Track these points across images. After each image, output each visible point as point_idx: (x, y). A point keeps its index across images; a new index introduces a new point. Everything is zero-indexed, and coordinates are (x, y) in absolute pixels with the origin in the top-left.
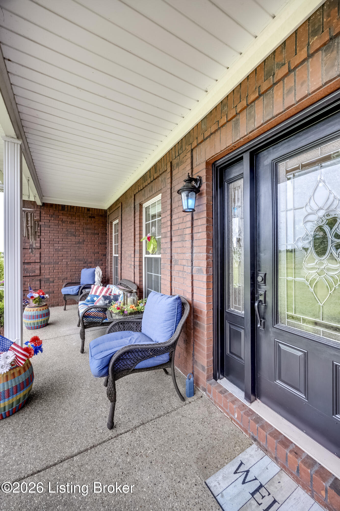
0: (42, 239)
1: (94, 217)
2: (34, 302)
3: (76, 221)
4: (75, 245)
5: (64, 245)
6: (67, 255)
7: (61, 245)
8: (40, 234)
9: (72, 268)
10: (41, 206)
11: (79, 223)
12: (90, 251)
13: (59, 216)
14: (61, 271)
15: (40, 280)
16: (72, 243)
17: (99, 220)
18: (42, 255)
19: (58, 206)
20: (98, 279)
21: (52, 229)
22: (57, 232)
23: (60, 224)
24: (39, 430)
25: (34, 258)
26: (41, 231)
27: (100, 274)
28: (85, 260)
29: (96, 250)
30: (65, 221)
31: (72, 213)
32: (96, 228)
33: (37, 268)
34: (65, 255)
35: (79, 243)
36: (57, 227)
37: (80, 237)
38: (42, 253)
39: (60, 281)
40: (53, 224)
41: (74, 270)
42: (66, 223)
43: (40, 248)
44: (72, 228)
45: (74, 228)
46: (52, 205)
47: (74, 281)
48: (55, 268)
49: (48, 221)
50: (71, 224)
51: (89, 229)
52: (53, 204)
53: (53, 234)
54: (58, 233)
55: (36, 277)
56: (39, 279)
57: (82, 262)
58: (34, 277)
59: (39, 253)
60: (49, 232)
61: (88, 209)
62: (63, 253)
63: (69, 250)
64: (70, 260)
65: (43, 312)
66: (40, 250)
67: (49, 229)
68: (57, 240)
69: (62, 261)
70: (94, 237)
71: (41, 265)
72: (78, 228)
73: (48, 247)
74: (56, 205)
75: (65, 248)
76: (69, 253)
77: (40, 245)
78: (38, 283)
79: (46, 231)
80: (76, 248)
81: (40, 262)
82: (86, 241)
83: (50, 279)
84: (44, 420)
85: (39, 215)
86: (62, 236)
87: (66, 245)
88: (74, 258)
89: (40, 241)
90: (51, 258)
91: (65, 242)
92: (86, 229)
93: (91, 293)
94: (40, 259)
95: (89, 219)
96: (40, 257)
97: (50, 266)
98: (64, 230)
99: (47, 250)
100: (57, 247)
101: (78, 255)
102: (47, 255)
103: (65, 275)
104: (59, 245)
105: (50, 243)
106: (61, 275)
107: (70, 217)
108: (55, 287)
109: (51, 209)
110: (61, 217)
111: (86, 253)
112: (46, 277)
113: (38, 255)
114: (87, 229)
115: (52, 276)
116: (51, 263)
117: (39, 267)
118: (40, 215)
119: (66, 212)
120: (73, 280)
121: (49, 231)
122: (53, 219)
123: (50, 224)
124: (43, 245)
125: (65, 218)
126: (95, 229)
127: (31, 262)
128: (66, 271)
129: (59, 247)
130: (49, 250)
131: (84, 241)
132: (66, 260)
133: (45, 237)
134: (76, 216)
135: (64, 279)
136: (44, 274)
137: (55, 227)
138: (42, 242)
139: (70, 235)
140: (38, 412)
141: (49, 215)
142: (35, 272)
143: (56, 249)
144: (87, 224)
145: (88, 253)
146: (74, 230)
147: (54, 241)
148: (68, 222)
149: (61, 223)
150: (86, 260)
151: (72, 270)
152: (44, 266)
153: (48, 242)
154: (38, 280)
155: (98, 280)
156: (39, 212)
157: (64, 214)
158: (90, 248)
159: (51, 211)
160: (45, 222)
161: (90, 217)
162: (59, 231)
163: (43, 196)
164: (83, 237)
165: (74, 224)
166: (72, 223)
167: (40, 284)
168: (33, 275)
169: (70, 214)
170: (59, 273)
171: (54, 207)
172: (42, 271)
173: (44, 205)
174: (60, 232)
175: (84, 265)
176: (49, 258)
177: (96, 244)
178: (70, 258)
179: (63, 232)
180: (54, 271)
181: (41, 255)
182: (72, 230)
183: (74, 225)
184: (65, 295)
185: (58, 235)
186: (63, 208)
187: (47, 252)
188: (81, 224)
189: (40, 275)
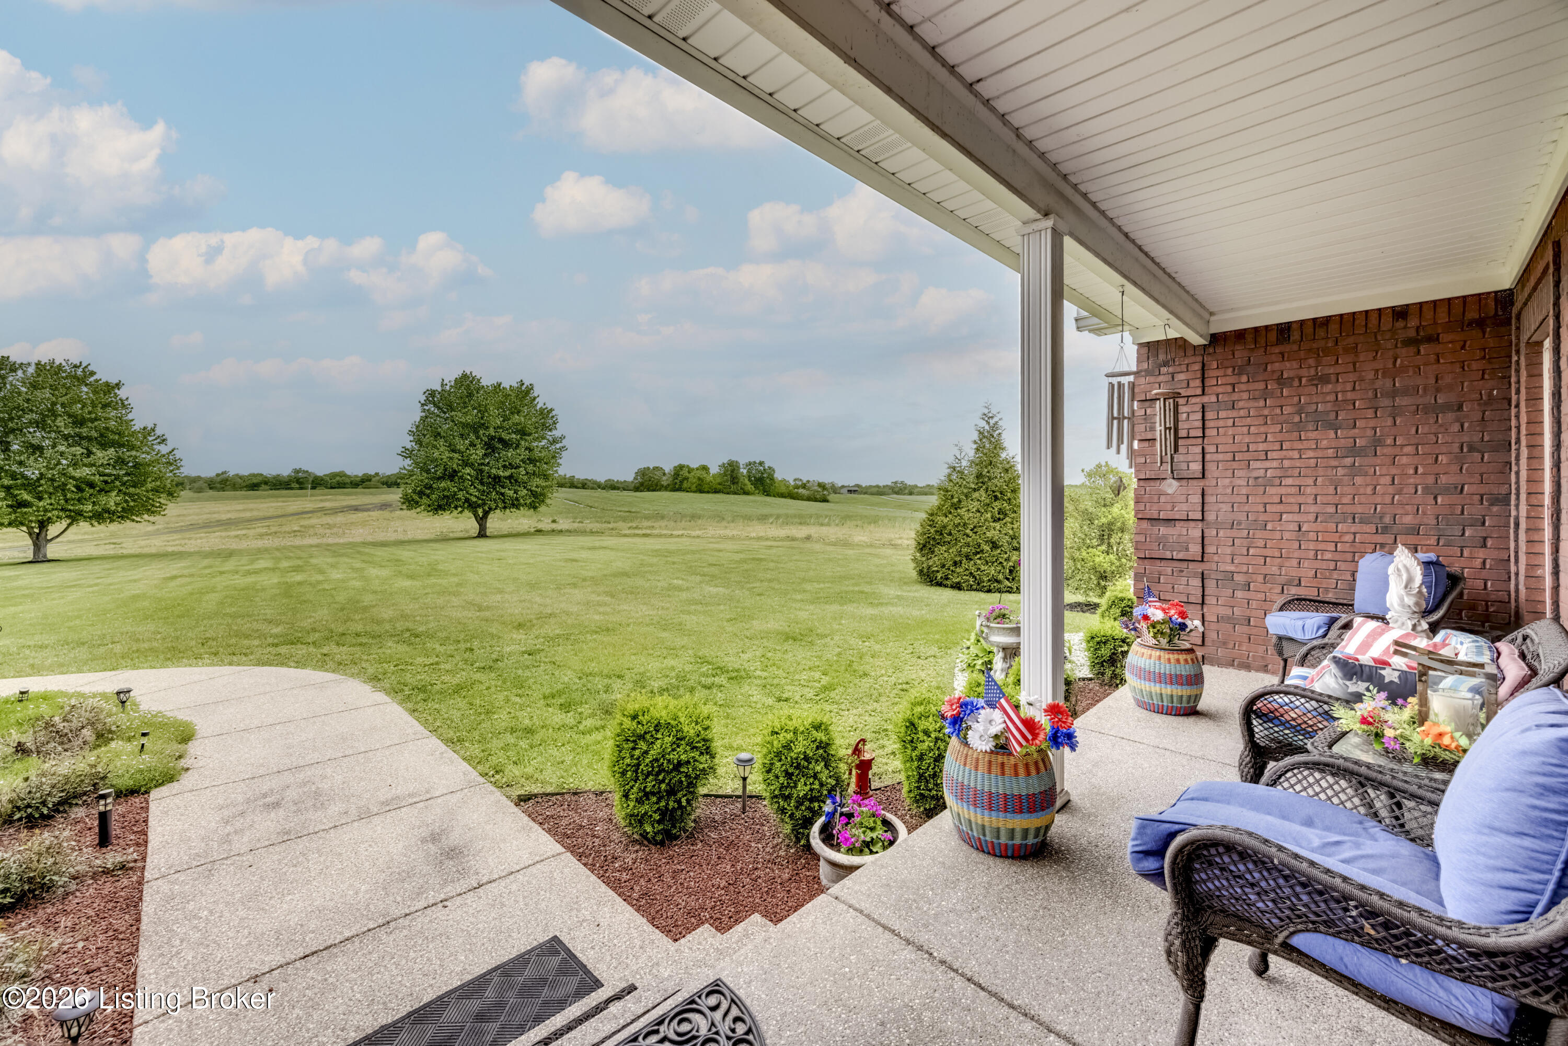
0: (1210, 449)
1: (1432, 339)
2: (1152, 634)
3: (1339, 369)
4: (1334, 463)
5: (1286, 463)
6: (1301, 499)
7: (1275, 464)
8: (1204, 433)
9: (1321, 546)
10: (1205, 345)
11: (1352, 377)
12: (1412, 481)
13: (1267, 364)
14: (1277, 554)
15: (1203, 574)
16: (1319, 454)
17: (1463, 347)
18: (1209, 499)
19: (1264, 333)
20: (1402, 600)
21: (1242, 413)
22: (1261, 421)
23: (1273, 393)
24: (1026, 923)
25: (1184, 507)
26: (1206, 422)
27: (1410, 580)
28: (1381, 518)
29: (1443, 479)
30: (1292, 379)
31: (1321, 344)
32: (1448, 379)
33: (1193, 538)
34: (1292, 500)
35: (1354, 451)
36: (1262, 403)
37: (1356, 431)
38: (1208, 491)
39: (1271, 589)
40: (1245, 396)
41: (1328, 556)
42: (1296, 383)
43: (1203, 477)
44: (1320, 400)
45: (1332, 397)
46: (1240, 335)
47: (1330, 597)
48: (1253, 543)
49: (1229, 389)
50: (1317, 385)
51: (1405, 392)
52: (1245, 330)
53: (1245, 429)
54: (1266, 424)
55: (1191, 565)
56: (1200, 570)
57: (1371, 528)
58: (1185, 565)
59: (1200, 492)
60: (1230, 422)
61: (1400, 313)
62: (1283, 490)
63: (1310, 481)
64: (1312, 517)
65: (1178, 668)
66: (1201, 483)
67: (1234, 414)
68: (1262, 447)
69: (1281, 520)
70: (1432, 421)
71: (1205, 530)
72: (1350, 396)
73: (1229, 473)
74: (1256, 330)
75: (1289, 473)
76: (1308, 490)
77: (1201, 467)
78: (1197, 582)
79: (1221, 423)
80: (1341, 471)
81: (1203, 520)
82: (1389, 441)
83: (1237, 577)
84: (1047, 913)
85: (1199, 375)
86: (1281, 431)
87: (1298, 463)
88: (1332, 509)
89: (1201, 456)
90: (1238, 507)
91: (1291, 453)
92: (1385, 395)
93: (1345, 647)
94: (1203, 511)
95: (1403, 352)
96: (1203, 503)
97: (1234, 533)
98: (1287, 410)
99: (1227, 481)
100: (1262, 473)
101: (1346, 500)
102: (1226, 499)
103: (1290, 570)
104: (1267, 464)
105: (1234, 460)
106: (1274, 568)
107: (1311, 362)
108: (1254, 604)
109: (1238, 347)
110: (1277, 366)
111: (1391, 490)
112: (1222, 567)
113: (1197, 499)
114: (1393, 394)
115: (1244, 569)
116: (1239, 523)
117: (1200, 534)
118: (1203, 374)
119: (1295, 347)
120: (1327, 590)
121: (1232, 420)
122: (1244, 378)
123: (1235, 397)
124: (1210, 467)
125: (1289, 369)
126: (1438, 390)
127: (1177, 517)
128: (1296, 554)
129: (1269, 471)
130: (1231, 482)
131: (1377, 442)
132: (1296, 517)
133: (1218, 440)
134: (1341, 352)
135: (1289, 583)
136: (1216, 558)
137: (1252, 404)
138: (1208, 457)
139: (1311, 426)
140: (1045, 888)
141: (1231, 369)
142: (1187, 549)
143: (1256, 478)
144: (1392, 373)
145: (1401, 489)
146: (1329, 406)
147: (1248, 451)
148: (1304, 380)
149: (1276, 386)
150: (1387, 520)
151: (1322, 554)
152: (1215, 532)
153: (1229, 456)
154: (1195, 573)
155: (1402, 604)
156: (1198, 367)
157: (1286, 355)
158: (1412, 471)
159: (1241, 353)
160: (1217, 395)
161: (1409, 342)
162: (1266, 417)
163: (1212, 314)
164: (1375, 429)
165: (1328, 382)
166: (1324, 379)
167: (1203, 586)
168: (1180, 556)
169: (1310, 350)
170: (1268, 559)
171: (1249, 337)
172: (1210, 549)
173: (1216, 339)
174: (1272, 419)
175: (1379, 539)
176: (1233, 506)
177: (1444, 449)
178: (1313, 509)
179: (1284, 417)
180: (1248, 550)
181: (1206, 497)
182: (1320, 407)
183: (1330, 386)
184: (1280, 638)
185: (1263, 429)
186: (1283, 331)
187: (1225, 487)
188: (1362, 380)
189: (1202, 561)
